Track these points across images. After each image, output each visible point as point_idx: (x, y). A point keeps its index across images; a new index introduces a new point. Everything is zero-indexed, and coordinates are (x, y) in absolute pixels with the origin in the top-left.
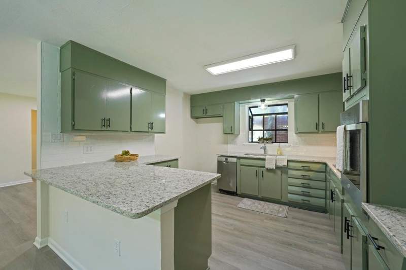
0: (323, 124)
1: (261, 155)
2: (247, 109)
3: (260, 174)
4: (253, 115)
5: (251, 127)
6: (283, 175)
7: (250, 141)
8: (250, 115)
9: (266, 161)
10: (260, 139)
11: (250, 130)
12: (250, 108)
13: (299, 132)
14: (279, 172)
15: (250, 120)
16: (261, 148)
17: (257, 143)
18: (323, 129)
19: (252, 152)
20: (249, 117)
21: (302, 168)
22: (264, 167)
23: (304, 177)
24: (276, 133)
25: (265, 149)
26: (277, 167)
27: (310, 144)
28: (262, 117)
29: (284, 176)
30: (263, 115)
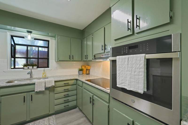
0: (73, 56)
1: (27, 79)
2: (9, 38)
3: (28, 98)
4: (15, 44)
5: (13, 55)
6: (50, 93)
7: (13, 67)
8: (13, 43)
9: (36, 86)
10: (25, 65)
11: (12, 57)
12: (12, 37)
13: (59, 61)
14: (48, 92)
15: (13, 48)
16: (28, 73)
17: (22, 69)
18: (73, 59)
19: (17, 78)
20: (12, 45)
21: (63, 85)
22: (34, 91)
23: (66, 91)
24: (38, 61)
25: (31, 74)
26: (46, 89)
27: (64, 68)
28: (26, 47)
29: (52, 94)
30: (27, 46)
